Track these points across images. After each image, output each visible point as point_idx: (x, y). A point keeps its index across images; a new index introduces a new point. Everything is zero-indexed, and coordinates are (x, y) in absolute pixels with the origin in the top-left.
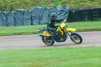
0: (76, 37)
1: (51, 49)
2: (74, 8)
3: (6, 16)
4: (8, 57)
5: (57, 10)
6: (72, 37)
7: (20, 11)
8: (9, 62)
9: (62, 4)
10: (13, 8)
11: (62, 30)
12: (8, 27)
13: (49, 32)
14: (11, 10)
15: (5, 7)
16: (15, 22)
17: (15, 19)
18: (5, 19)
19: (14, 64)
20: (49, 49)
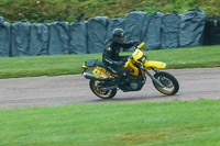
0: (166, 80)
1: (165, 104)
2: (217, 14)
3: (69, 31)
4: (73, 120)
5: (180, 18)
6: (158, 81)
7: (100, 21)
8: (74, 132)
9: (191, 5)
10: (83, 15)
11: (135, 64)
12: (73, 56)
13: (108, 70)
14: (79, 19)
15: (67, 12)
16: (87, 45)
17: (87, 37)
18: (66, 37)
19: (86, 135)
20: (161, 104)
